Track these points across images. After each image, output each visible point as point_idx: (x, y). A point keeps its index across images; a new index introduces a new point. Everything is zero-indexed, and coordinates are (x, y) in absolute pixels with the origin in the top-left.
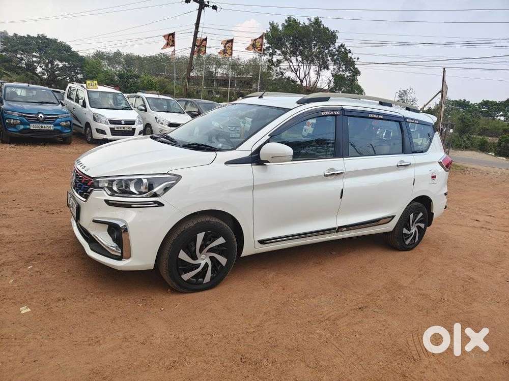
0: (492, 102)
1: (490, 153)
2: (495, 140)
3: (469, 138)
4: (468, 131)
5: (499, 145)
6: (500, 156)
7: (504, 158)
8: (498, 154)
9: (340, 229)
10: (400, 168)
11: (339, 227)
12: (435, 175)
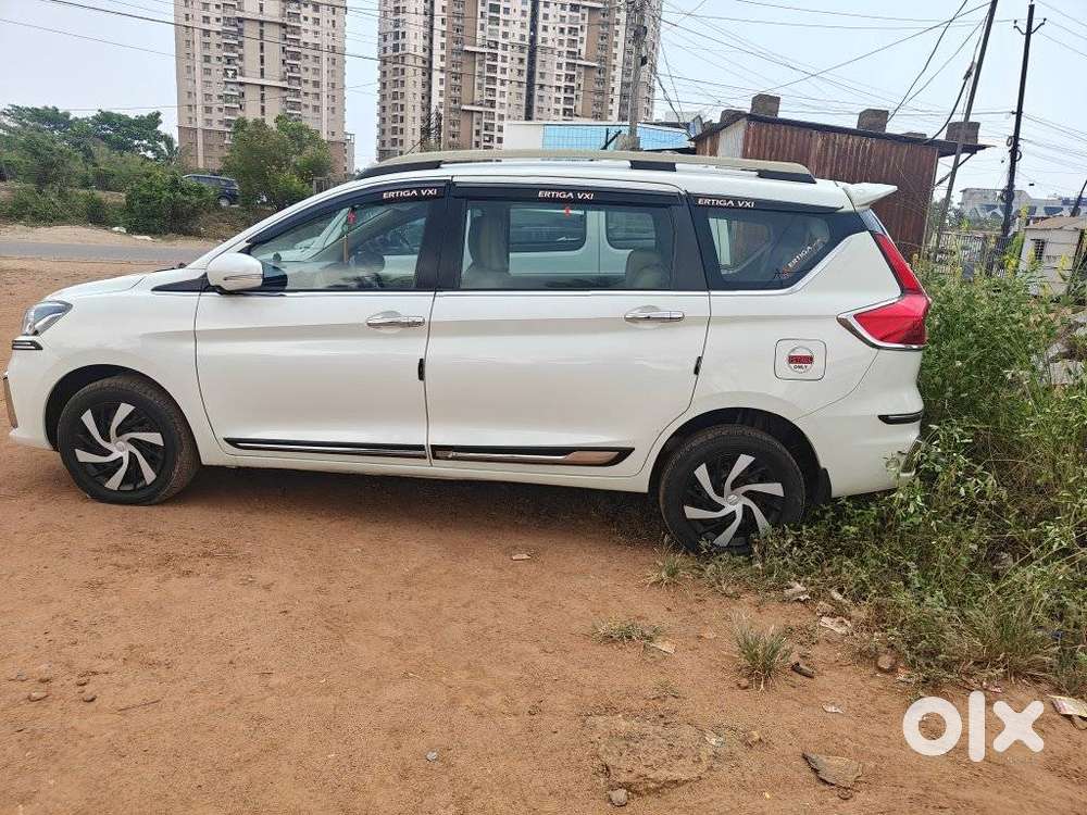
0: (120, 117)
1: (116, 229)
2: (119, 198)
3: (62, 195)
4: (56, 178)
5: (129, 208)
6: (140, 233)
7: (148, 238)
8: (134, 229)
9: (439, 451)
10: (641, 325)
11: (435, 448)
12: (809, 354)
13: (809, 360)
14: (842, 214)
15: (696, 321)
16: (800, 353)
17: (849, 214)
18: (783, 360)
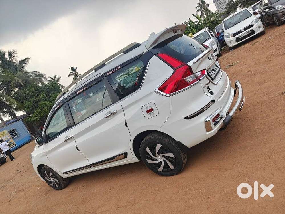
9: (93, 165)
10: (110, 118)
11: (92, 165)
12: (151, 108)
13: (152, 110)
14: (144, 54)
15: (120, 111)
16: (149, 108)
17: (147, 53)
18: (146, 113)
